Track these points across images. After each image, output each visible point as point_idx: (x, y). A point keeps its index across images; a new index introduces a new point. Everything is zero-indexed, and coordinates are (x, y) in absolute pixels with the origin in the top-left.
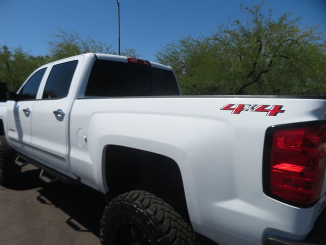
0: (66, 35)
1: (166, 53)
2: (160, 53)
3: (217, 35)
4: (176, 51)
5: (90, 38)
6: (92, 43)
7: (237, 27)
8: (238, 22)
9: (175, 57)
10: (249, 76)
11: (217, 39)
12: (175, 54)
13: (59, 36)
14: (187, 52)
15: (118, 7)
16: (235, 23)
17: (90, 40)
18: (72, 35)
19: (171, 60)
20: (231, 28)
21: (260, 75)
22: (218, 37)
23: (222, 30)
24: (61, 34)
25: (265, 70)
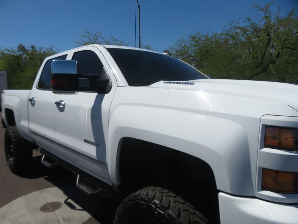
0: (91, 35)
1: (176, 48)
2: (171, 48)
3: (227, 30)
4: (186, 46)
5: (112, 37)
6: (114, 41)
7: (248, 24)
8: (249, 19)
9: (185, 51)
10: (257, 67)
11: (227, 34)
12: (185, 49)
13: (85, 36)
14: (196, 46)
15: (138, 10)
16: (246, 20)
17: (112, 39)
18: (96, 35)
19: (181, 54)
20: (242, 25)
21: (267, 66)
22: (229, 32)
23: (232, 26)
24: (87, 35)
25: (273, 61)
